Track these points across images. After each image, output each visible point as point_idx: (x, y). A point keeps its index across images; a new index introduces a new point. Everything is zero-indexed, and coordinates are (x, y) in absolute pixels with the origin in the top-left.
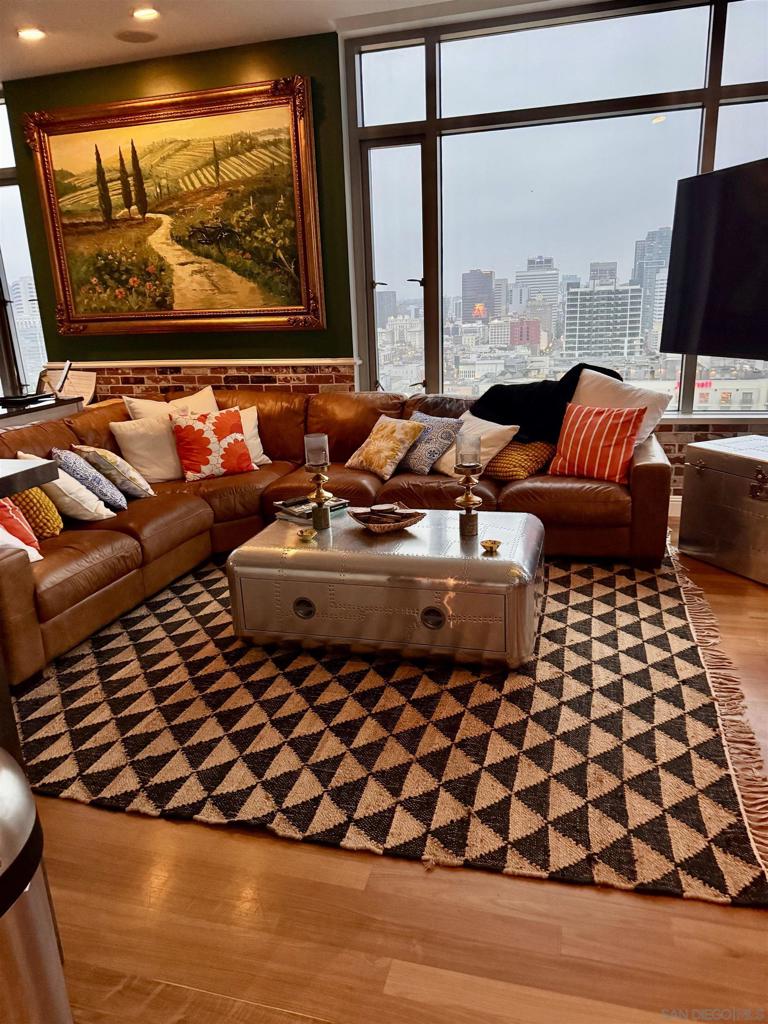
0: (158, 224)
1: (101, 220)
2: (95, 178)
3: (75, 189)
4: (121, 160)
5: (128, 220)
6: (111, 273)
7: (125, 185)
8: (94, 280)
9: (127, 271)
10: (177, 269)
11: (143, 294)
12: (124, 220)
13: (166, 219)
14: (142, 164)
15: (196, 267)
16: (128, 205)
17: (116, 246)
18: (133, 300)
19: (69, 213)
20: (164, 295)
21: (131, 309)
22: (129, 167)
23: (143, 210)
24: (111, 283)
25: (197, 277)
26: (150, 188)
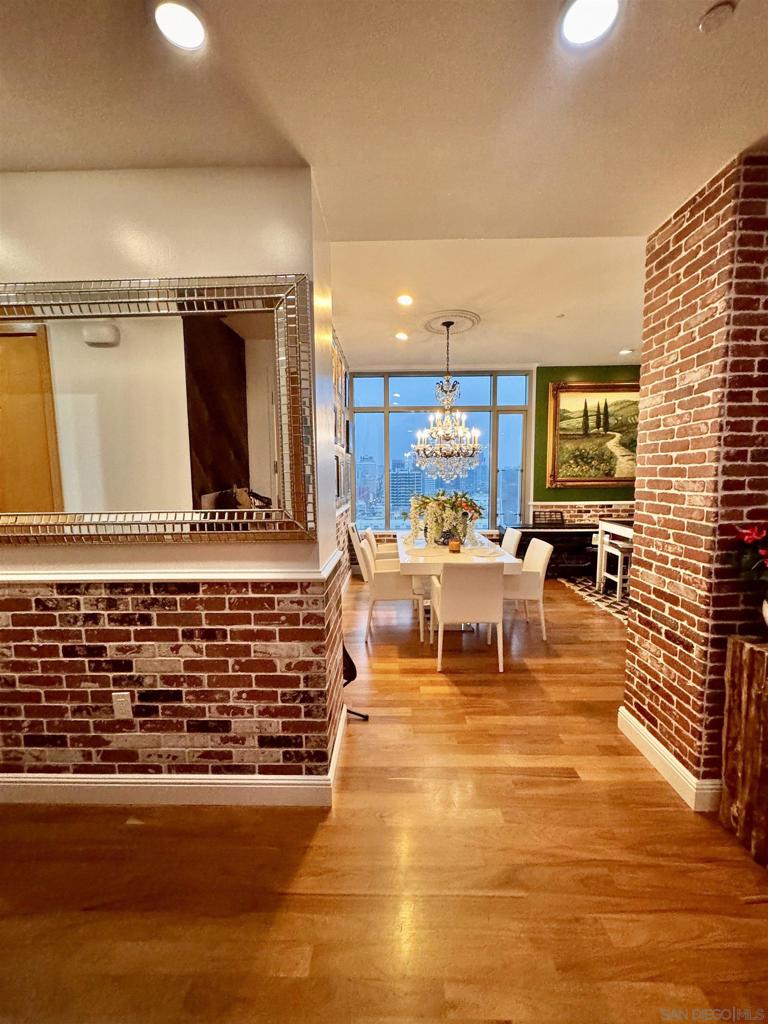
0: (614, 436)
1: (582, 433)
2: (582, 414)
3: (571, 418)
4: (599, 407)
5: (597, 435)
6: (582, 459)
7: (598, 418)
8: (572, 462)
9: (592, 458)
10: (620, 459)
11: (599, 469)
12: (595, 434)
13: (618, 435)
14: (609, 409)
15: (631, 457)
16: (598, 427)
17: (588, 446)
18: (592, 472)
19: (564, 429)
20: (610, 470)
21: (590, 476)
22: (602, 411)
23: (606, 430)
24: (581, 463)
25: (631, 462)
26: (612, 421)
